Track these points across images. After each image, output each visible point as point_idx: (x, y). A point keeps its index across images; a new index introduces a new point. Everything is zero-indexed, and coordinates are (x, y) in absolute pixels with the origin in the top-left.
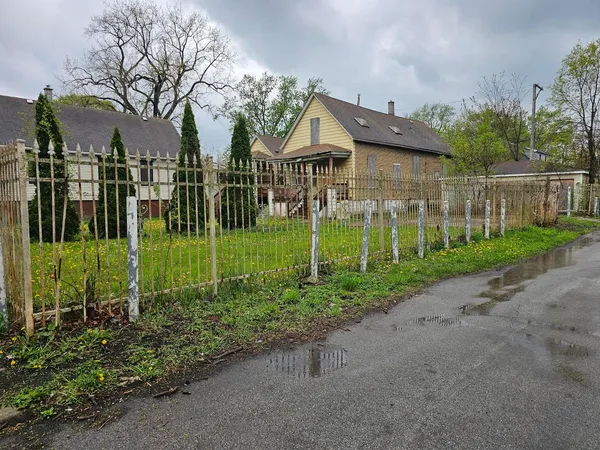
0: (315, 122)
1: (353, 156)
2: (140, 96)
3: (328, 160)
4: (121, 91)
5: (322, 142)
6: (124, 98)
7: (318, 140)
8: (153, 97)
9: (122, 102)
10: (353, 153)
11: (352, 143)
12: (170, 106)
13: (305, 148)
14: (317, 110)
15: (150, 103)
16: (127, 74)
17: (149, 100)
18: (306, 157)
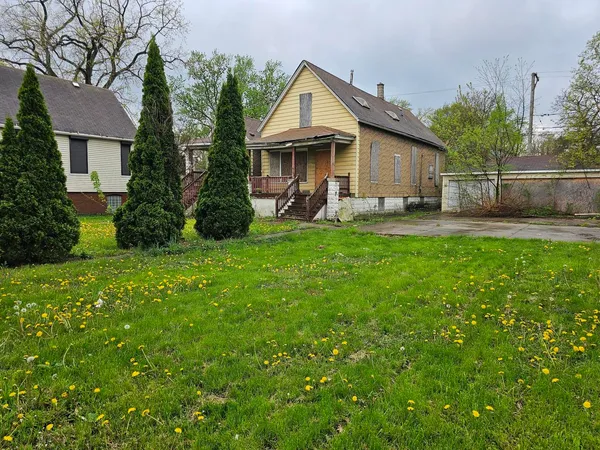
0: (306, 99)
1: (357, 142)
2: (66, 66)
3: (328, 145)
4: (43, 58)
5: (314, 123)
6: (47, 66)
7: (309, 121)
8: (84, 67)
9: (45, 70)
10: (358, 138)
11: (357, 126)
12: (107, 77)
13: (292, 131)
14: (308, 84)
15: (81, 75)
16: (50, 36)
17: (80, 69)
18: (299, 141)
